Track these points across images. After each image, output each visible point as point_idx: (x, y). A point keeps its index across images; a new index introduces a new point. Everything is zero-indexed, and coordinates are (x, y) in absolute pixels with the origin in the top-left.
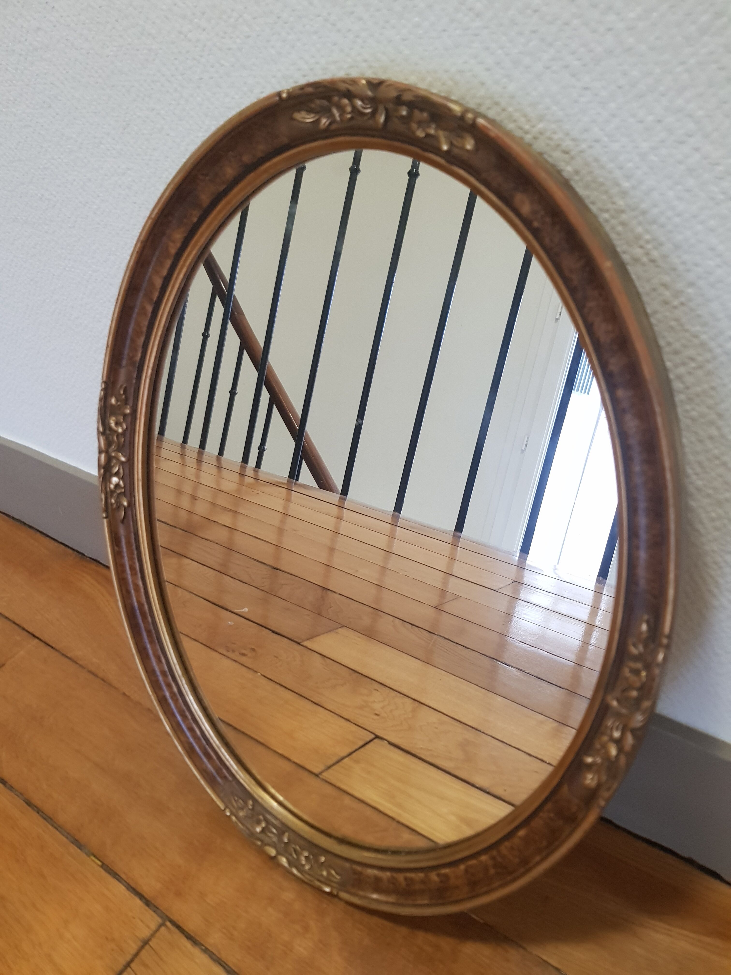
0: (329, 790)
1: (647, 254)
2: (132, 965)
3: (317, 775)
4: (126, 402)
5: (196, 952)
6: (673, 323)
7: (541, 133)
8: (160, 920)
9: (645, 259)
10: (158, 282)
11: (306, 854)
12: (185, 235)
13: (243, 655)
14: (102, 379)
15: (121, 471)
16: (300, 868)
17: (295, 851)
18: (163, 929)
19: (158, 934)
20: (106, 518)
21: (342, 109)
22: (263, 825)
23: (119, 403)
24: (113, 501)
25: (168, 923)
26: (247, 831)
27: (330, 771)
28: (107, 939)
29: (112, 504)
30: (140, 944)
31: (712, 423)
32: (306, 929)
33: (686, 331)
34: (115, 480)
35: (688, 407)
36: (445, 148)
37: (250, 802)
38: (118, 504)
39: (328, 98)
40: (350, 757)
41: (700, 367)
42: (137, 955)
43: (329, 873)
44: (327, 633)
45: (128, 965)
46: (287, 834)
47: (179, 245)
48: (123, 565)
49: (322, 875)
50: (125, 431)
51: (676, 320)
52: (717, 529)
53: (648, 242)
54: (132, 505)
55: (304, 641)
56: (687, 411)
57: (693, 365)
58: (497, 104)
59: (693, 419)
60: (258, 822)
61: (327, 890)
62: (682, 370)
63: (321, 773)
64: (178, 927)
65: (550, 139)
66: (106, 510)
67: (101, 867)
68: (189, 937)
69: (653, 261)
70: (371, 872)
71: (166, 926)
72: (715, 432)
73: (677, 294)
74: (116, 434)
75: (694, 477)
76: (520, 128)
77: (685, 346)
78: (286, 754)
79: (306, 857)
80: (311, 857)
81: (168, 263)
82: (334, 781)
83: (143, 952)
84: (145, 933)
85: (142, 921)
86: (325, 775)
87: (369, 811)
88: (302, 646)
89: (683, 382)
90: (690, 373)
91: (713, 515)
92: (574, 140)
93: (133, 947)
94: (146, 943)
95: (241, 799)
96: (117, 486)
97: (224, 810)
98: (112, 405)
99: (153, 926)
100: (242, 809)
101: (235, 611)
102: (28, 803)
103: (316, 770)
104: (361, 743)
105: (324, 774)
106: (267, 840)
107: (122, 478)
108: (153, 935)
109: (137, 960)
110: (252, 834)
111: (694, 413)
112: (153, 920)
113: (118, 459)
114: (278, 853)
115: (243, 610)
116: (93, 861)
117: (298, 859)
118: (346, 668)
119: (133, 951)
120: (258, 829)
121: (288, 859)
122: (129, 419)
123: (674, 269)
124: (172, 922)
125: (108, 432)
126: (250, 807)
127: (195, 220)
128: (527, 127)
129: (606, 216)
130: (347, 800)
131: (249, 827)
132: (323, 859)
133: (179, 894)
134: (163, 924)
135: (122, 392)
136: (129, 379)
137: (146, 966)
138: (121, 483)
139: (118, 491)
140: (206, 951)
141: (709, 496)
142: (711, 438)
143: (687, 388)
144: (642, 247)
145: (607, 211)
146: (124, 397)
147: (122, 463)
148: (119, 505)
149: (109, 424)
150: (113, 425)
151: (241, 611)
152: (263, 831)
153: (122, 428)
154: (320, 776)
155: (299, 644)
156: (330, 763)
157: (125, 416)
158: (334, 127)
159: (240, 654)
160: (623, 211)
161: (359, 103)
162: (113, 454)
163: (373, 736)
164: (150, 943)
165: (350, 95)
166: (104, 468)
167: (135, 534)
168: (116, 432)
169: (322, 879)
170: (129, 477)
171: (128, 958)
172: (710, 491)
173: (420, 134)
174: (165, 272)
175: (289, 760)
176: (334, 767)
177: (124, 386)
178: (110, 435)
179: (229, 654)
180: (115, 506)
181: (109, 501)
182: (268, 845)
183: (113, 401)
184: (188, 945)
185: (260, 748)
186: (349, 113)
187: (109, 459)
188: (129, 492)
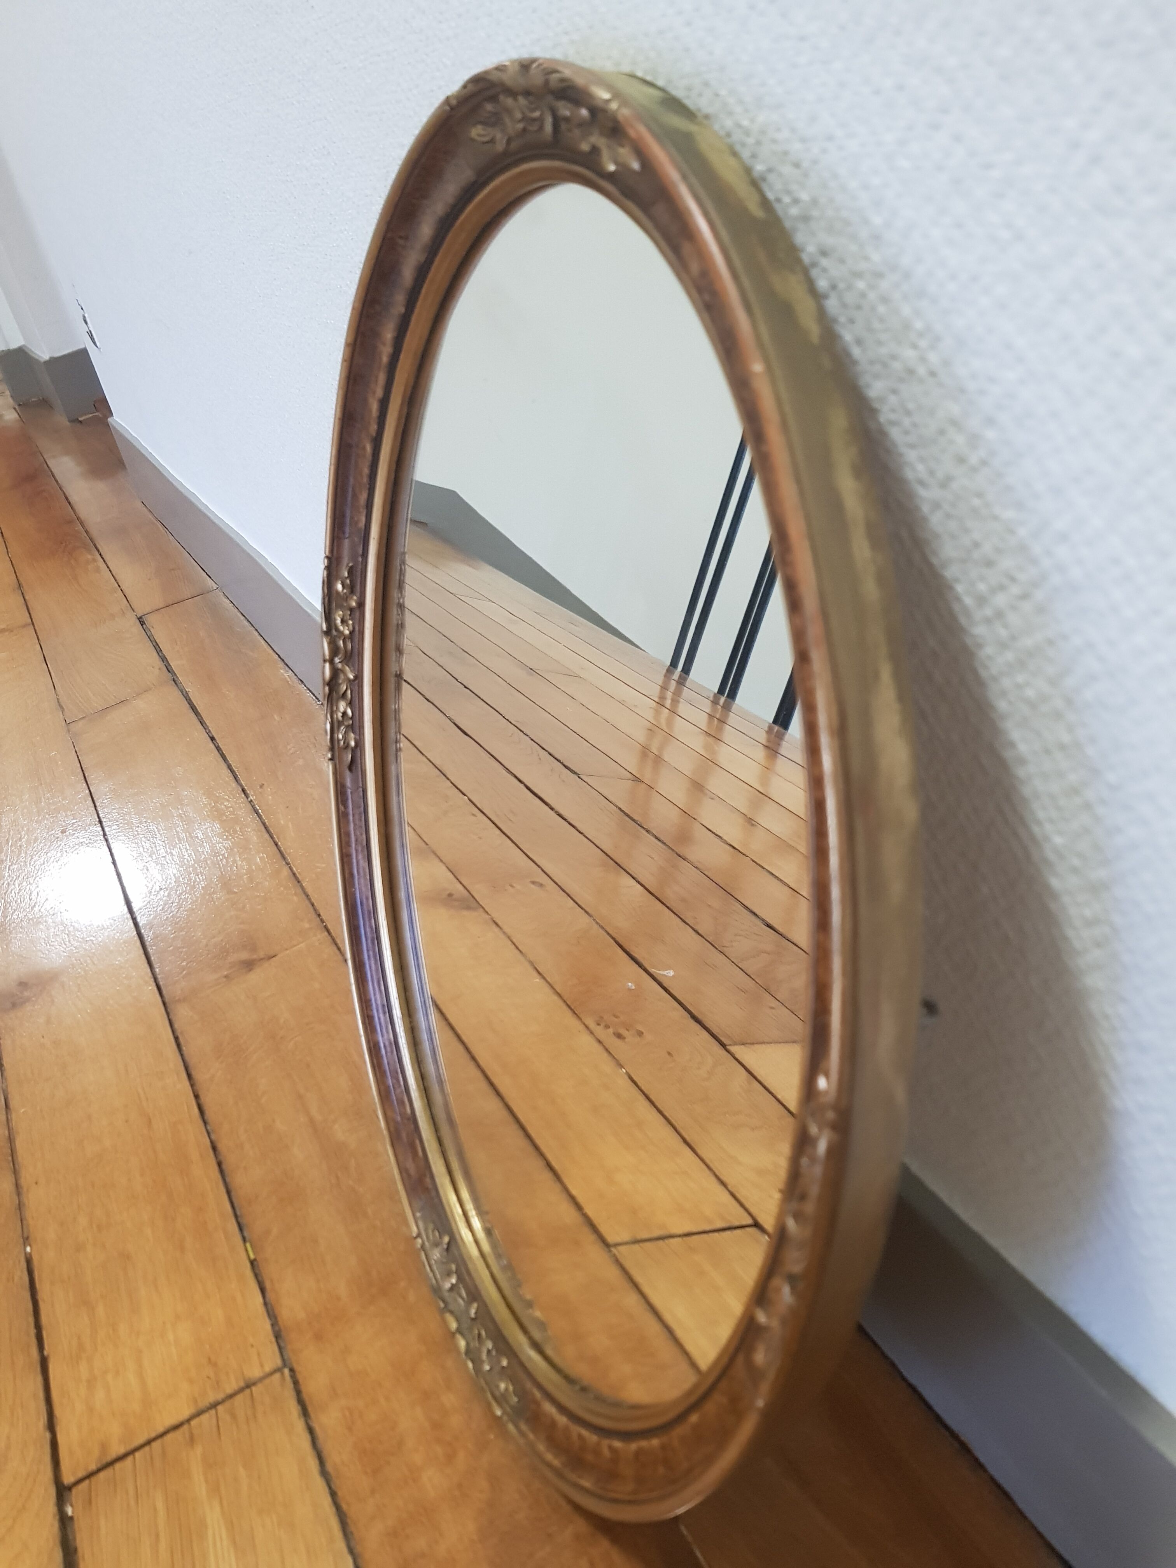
0: (613, 1273)
1: (923, 359)
2: (220, 1408)
3: (607, 1245)
4: (352, 591)
5: (300, 1425)
6: (976, 502)
7: (763, 132)
8: (279, 1362)
9: (922, 371)
10: (374, 407)
11: (489, 1345)
12: (395, 334)
13: (619, 1036)
14: (325, 551)
15: (349, 692)
16: (477, 1363)
17: (479, 1335)
18: (277, 1376)
19: (267, 1381)
20: (331, 759)
21: (510, 113)
22: (454, 1281)
23: (345, 591)
24: (340, 736)
25: (286, 1371)
26: (434, 1281)
27: (636, 1247)
28: (209, 1359)
29: (339, 741)
30: (242, 1384)
31: (1058, 715)
32: (450, 1458)
33: (995, 518)
34: (342, 706)
35: (1020, 678)
36: (612, 168)
37: (446, 1239)
38: (346, 744)
39: (493, 99)
40: (686, 1239)
41: (1025, 596)
42: (231, 1396)
43: (506, 1389)
44: (783, 1042)
45: (214, 1406)
46: (475, 1305)
47: (390, 350)
48: (348, 835)
49: (498, 1387)
50: (351, 633)
51: (979, 495)
52: (1098, 945)
53: (921, 335)
54: (360, 744)
55: (735, 1044)
56: (1019, 687)
57: (1015, 590)
58: (706, 84)
59: (1032, 705)
60: (449, 1274)
61: (499, 1413)
62: (1000, 600)
63: (617, 1245)
64: (296, 1383)
65: (774, 141)
66: (332, 749)
67: (252, 1263)
68: (301, 1402)
69: (933, 374)
70: (549, 1408)
71: (282, 1374)
72: (1066, 738)
73: (974, 440)
74: (343, 638)
75: (1048, 827)
76: (739, 126)
77: (998, 551)
78: (581, 1199)
79: (489, 1351)
80: (494, 1353)
81: (382, 378)
82: (628, 1264)
83: (239, 1398)
84: (255, 1372)
85: (259, 1354)
86: (622, 1250)
87: (654, 1327)
88: (728, 1051)
89: (1006, 626)
90: (1013, 608)
91: (1087, 913)
92: (803, 140)
93: (231, 1386)
94: (249, 1385)
95: (438, 1230)
96: (344, 714)
97: (416, 1238)
98: (338, 592)
99: (268, 1368)
100: (436, 1245)
101: (652, 970)
102: (214, 1148)
103: (611, 1239)
104: (720, 1224)
105: (620, 1248)
106: (452, 1307)
107: (350, 704)
108: (262, 1379)
109: (227, 1404)
110: (436, 1290)
111: (1030, 693)
112: (272, 1360)
113: (345, 674)
114: (459, 1331)
115: (665, 973)
116: (246, 1250)
117: (479, 1350)
118: (780, 1106)
119: (229, 1391)
120: (447, 1286)
121: (468, 1344)
122: (357, 614)
123: (962, 391)
124: (292, 1370)
125: (334, 633)
126: (445, 1246)
127: (403, 310)
128: (745, 123)
129: (861, 285)
130: (632, 1300)
131: (438, 1276)
132: (505, 1363)
133: (318, 1337)
134: (279, 1370)
135: (346, 574)
136: (353, 556)
137: (234, 1416)
138: (349, 712)
139: (346, 723)
140: (311, 1431)
141: (1075, 870)
142: (1062, 747)
143: (1013, 638)
144: (915, 347)
145: (858, 275)
146: (348, 581)
147: (349, 680)
148: (347, 746)
149: (335, 620)
150: (339, 621)
151: (662, 972)
152: (453, 1288)
153: (348, 629)
154: (613, 1249)
155: (723, 1045)
157: (351, 610)
158: (514, 146)
159: (614, 1034)
160: (879, 275)
161: (522, 100)
162: (340, 666)
163: (749, 1221)
164: (254, 1388)
165: (511, 92)
166: (329, 684)
167: (363, 791)
168: (342, 633)
169: (497, 1394)
170: (356, 703)
171: (220, 1396)
172: (1076, 862)
173: (585, 147)
174: (379, 392)
175: (579, 1207)
176: (648, 1245)
177: (351, 565)
178: (335, 636)
179: (599, 1031)
180: (342, 743)
181: (336, 735)
182: (452, 1312)
183: (339, 587)
184: (294, 1410)
185: (547, 1175)
186: (520, 121)
187: (335, 672)
188: (356, 726)
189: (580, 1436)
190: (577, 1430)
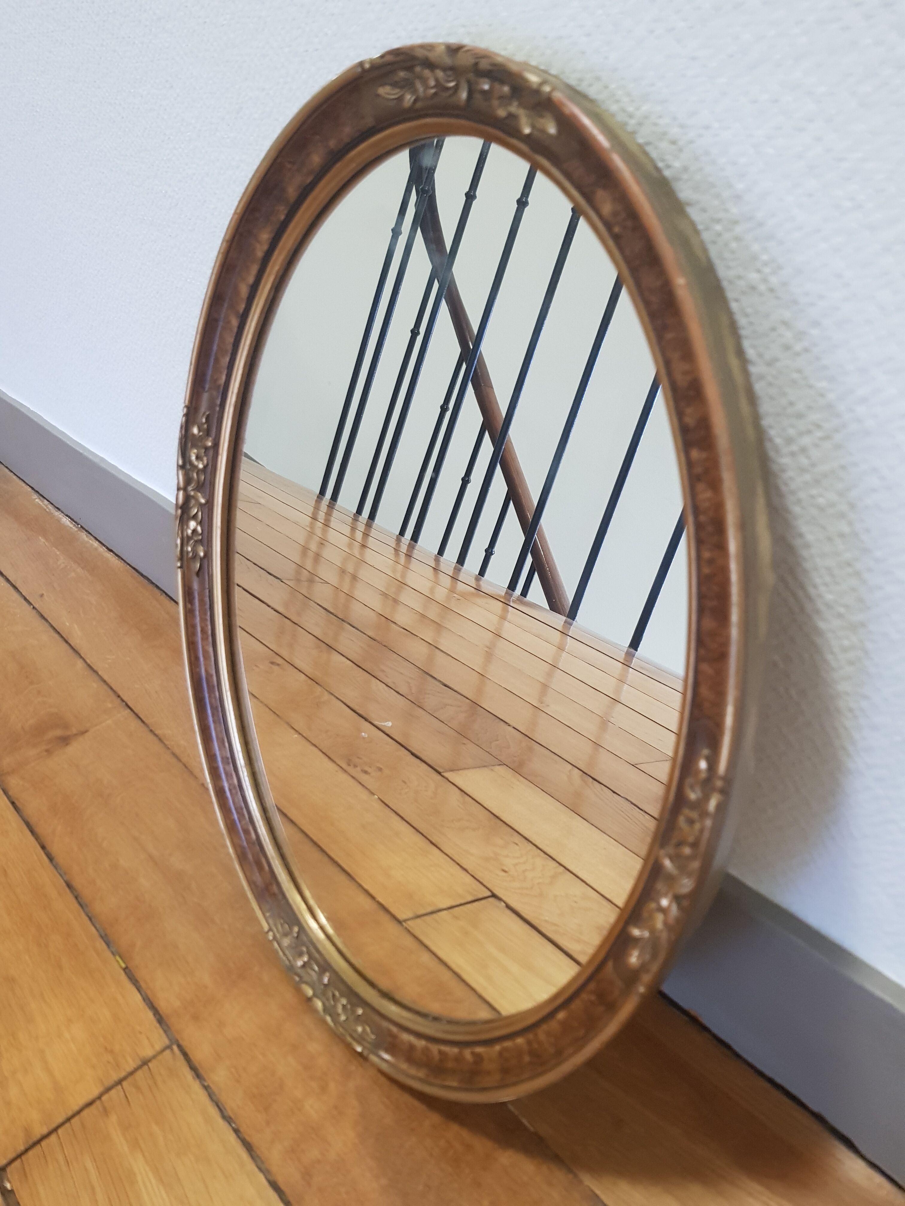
0: (408, 940)
1: (765, 280)
2: (125, 1084)
3: (399, 921)
4: (208, 433)
5: (196, 1086)
6: (795, 376)
7: (646, 117)
8: (167, 1042)
9: (762, 287)
10: (244, 291)
11: (344, 1001)
12: (272, 235)
13: (365, 772)
14: (185, 403)
15: (200, 514)
16: (335, 1016)
17: (334, 996)
18: (168, 1052)
19: (160, 1057)
20: (181, 567)
21: (424, 81)
22: (306, 959)
23: (201, 434)
24: (189, 549)
25: (175, 1048)
26: (287, 962)
27: (418, 921)
28: (106, 1048)
29: (188, 552)
30: (140, 1063)
31: (842, 516)
32: (324, 1089)
33: (811, 387)
34: (192, 524)
35: (814, 492)
36: (527, 131)
37: (296, 929)
38: (195, 554)
39: (410, 69)
40: (450, 910)
41: (827, 438)
42: (132, 1073)
43: (364, 1030)
44: (479, 767)
45: (120, 1082)
46: (327, 974)
47: (265, 247)
48: (194, 626)
49: (356, 1031)
50: (205, 467)
51: (799, 371)
52: (851, 663)
53: (766, 264)
54: (208, 555)
55: (446, 771)
56: (813, 497)
57: (819, 434)
58: (598, 79)
59: (821, 509)
60: (301, 954)
61: (359, 1049)
62: (806, 440)
63: (405, 921)
64: (185, 1055)
65: (655, 124)
66: (181, 559)
67: (125, 969)
68: (194, 1069)
69: (772, 290)
70: (406, 1037)
71: (172, 1050)
72: (846, 529)
73: (800, 335)
74: (196, 471)
75: (822, 589)
76: (623, 110)
77: (810, 408)
78: (372, 891)
79: (344, 1006)
80: (349, 1006)
81: (254, 269)
82: (417, 933)
83: (140, 1073)
84: (148, 1052)
85: (148, 1038)
86: (410, 924)
87: (446, 975)
88: (443, 776)
89: (808, 457)
90: (816, 446)
91: (846, 643)
92: (682, 126)
93: (130, 1064)
94: (145, 1062)
95: (287, 924)
96: (194, 531)
97: (267, 932)
98: (193, 435)
99: (158, 1047)
100: (286, 935)
101: (375, 722)
102: (69, 885)
103: (400, 916)
104: (469, 899)
105: (409, 922)
106: (306, 978)
107: (200, 523)
108: (155, 1057)
109: (130, 1080)
110: (291, 968)
111: (821, 501)
112: (160, 1040)
113: (197, 500)
114: (315, 995)
115: (385, 723)
116: (117, 961)
117: (335, 1007)
119: (129, 1069)
120: (300, 963)
121: (324, 1004)
122: (211, 453)
123: (795, 302)
124: (180, 1047)
125: (188, 467)
126: (296, 935)
127: (282, 217)
128: (631, 109)
129: (718, 227)
130: (425, 957)
131: (291, 958)
132: (360, 1011)
133: (196, 1018)
134: (169, 1047)
135: (204, 420)
136: (211, 406)
137: (138, 1088)
138: (199, 529)
139: (196, 538)
140: (206, 1088)
141: (840, 616)
142: (842, 535)
143: (813, 465)
144: (759, 271)
145: (719, 221)
146: (205, 426)
147: (201, 505)
148: (195, 555)
149: (190, 456)
150: (193, 458)
151: (382, 723)
152: (304, 966)
153: (203, 464)
154: (404, 924)
155: (439, 773)
156: (422, 912)
157: (206, 449)
158: (419, 105)
159: (362, 771)
160: (736, 222)
161: (440, 74)
162: (192, 493)
163: (489, 894)
164: (150, 1064)
165: (430, 65)
166: (181, 508)
167: (209, 592)
168: (196, 467)
169: (355, 1035)
170: (207, 522)
171: (123, 1074)
172: (842, 610)
173: (502, 113)
174: (251, 280)
175: (371, 896)
176: (426, 918)
177: (207, 413)
178: (189, 470)
179: (349, 769)
180: (191, 554)
181: (186, 549)
182: (307, 983)
183: (195, 430)
184: (189, 1075)
185: (343, 877)
186: (432, 88)
187: (187, 498)
188: (206, 540)
189: (440, 1052)
190: (435, 1048)
